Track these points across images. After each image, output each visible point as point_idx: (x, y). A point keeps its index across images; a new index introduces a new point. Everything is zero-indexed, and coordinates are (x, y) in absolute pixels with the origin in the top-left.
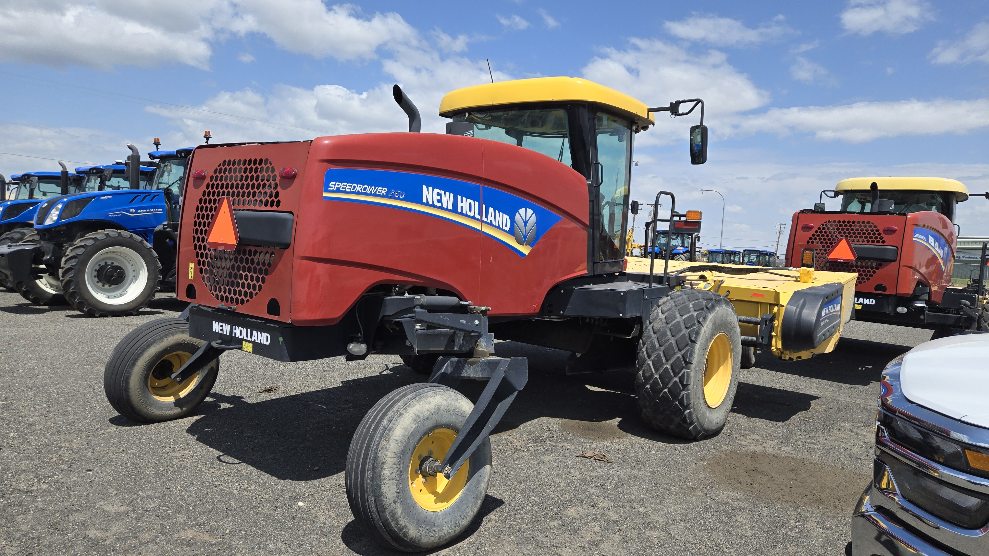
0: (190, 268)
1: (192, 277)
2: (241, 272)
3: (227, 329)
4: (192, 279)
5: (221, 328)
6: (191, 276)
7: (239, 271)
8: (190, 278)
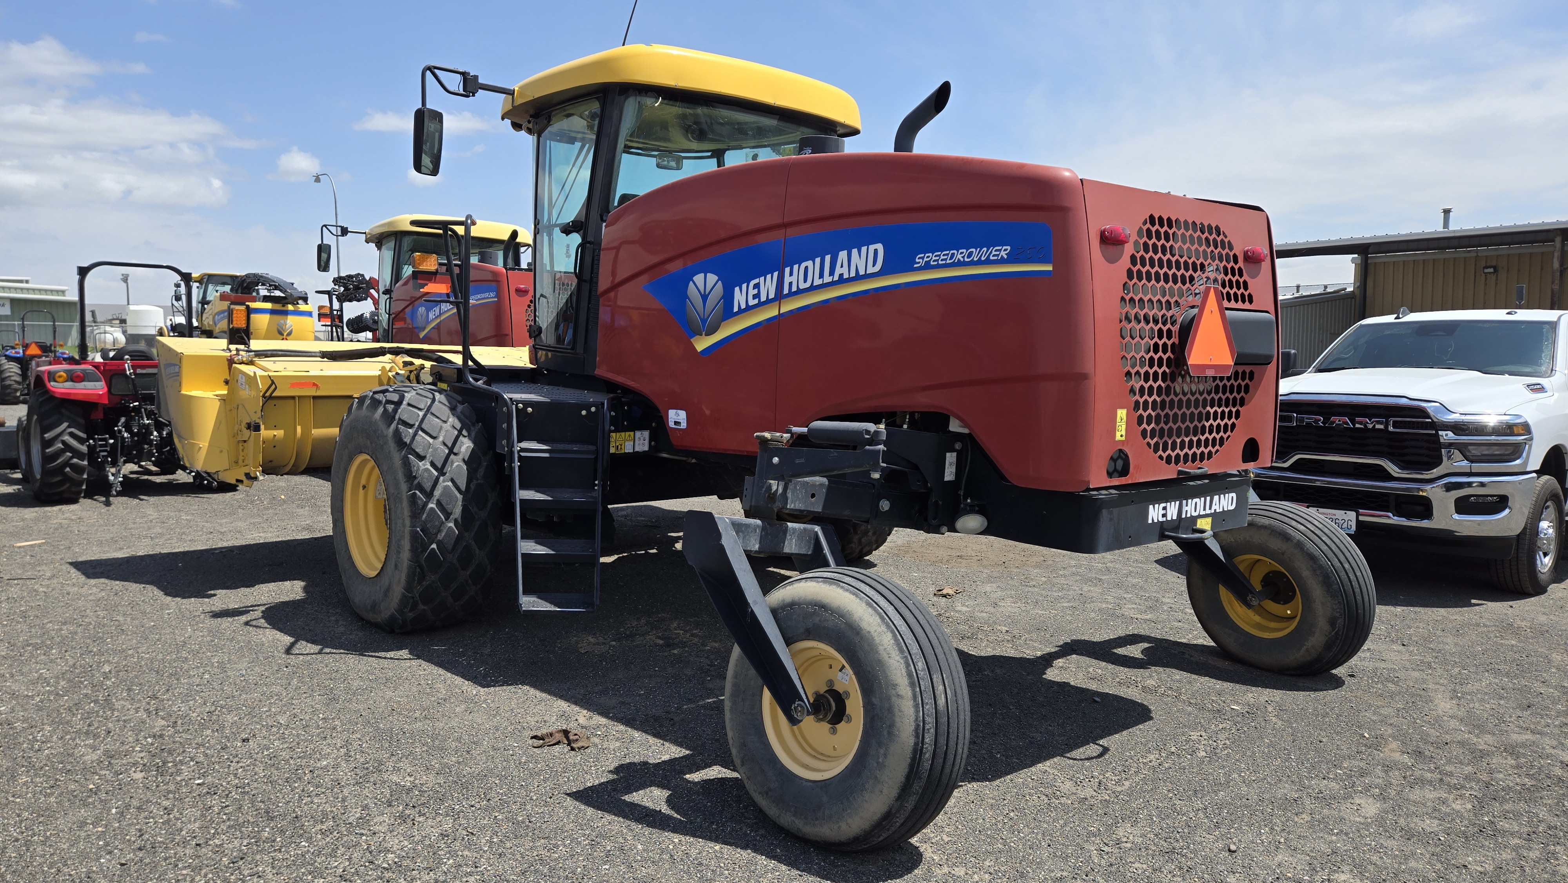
0: (1118, 419)
1: (1122, 436)
2: (1208, 408)
3: (1172, 511)
4: (1123, 438)
5: (1164, 512)
6: (1120, 433)
7: (1204, 407)
8: (1118, 437)
